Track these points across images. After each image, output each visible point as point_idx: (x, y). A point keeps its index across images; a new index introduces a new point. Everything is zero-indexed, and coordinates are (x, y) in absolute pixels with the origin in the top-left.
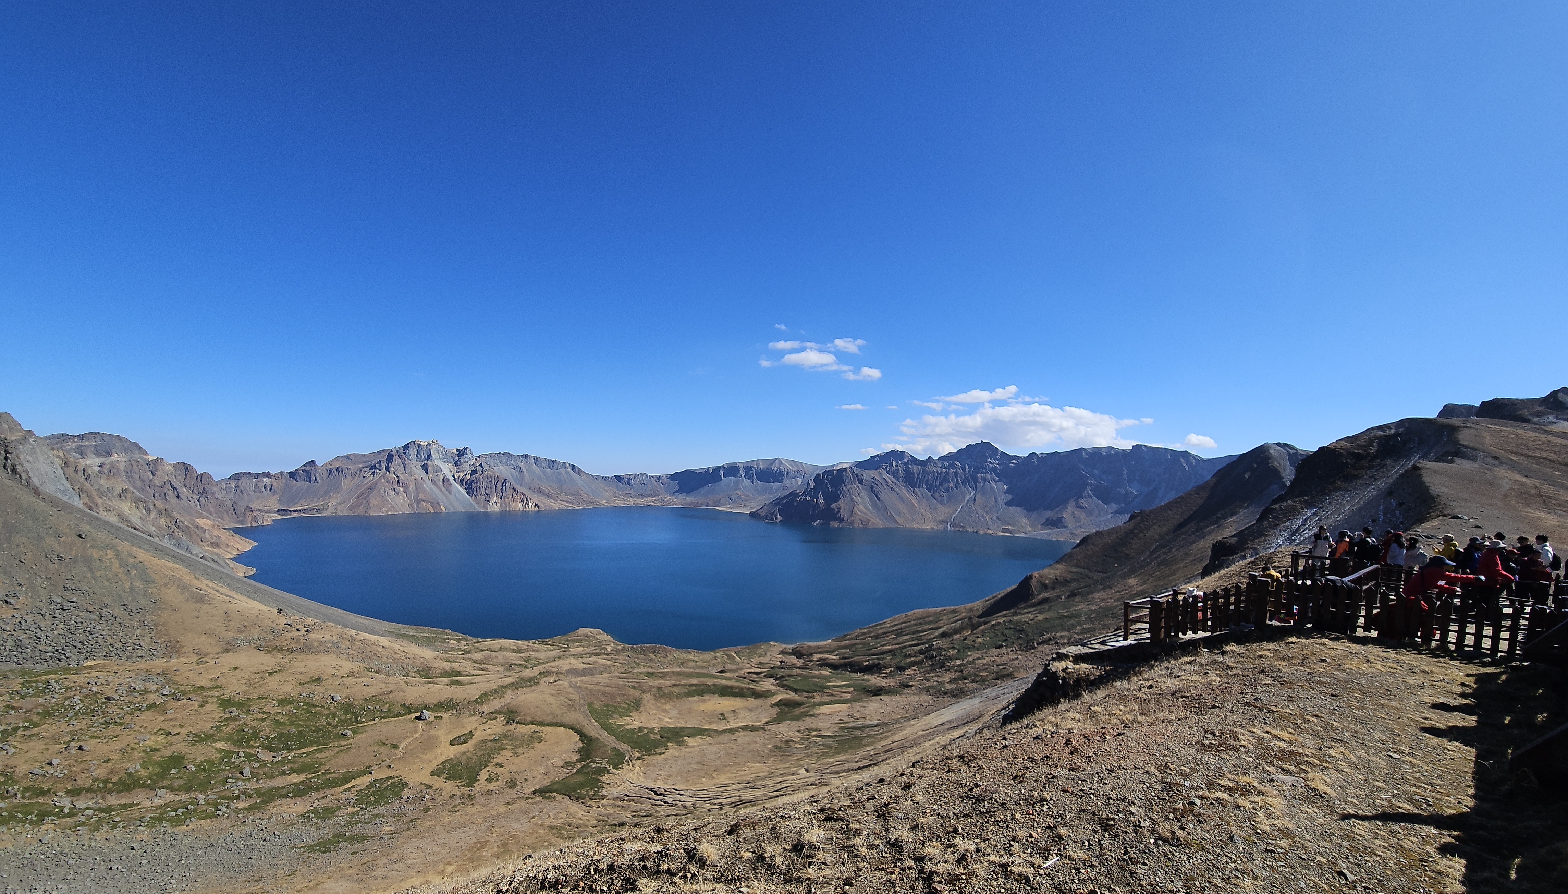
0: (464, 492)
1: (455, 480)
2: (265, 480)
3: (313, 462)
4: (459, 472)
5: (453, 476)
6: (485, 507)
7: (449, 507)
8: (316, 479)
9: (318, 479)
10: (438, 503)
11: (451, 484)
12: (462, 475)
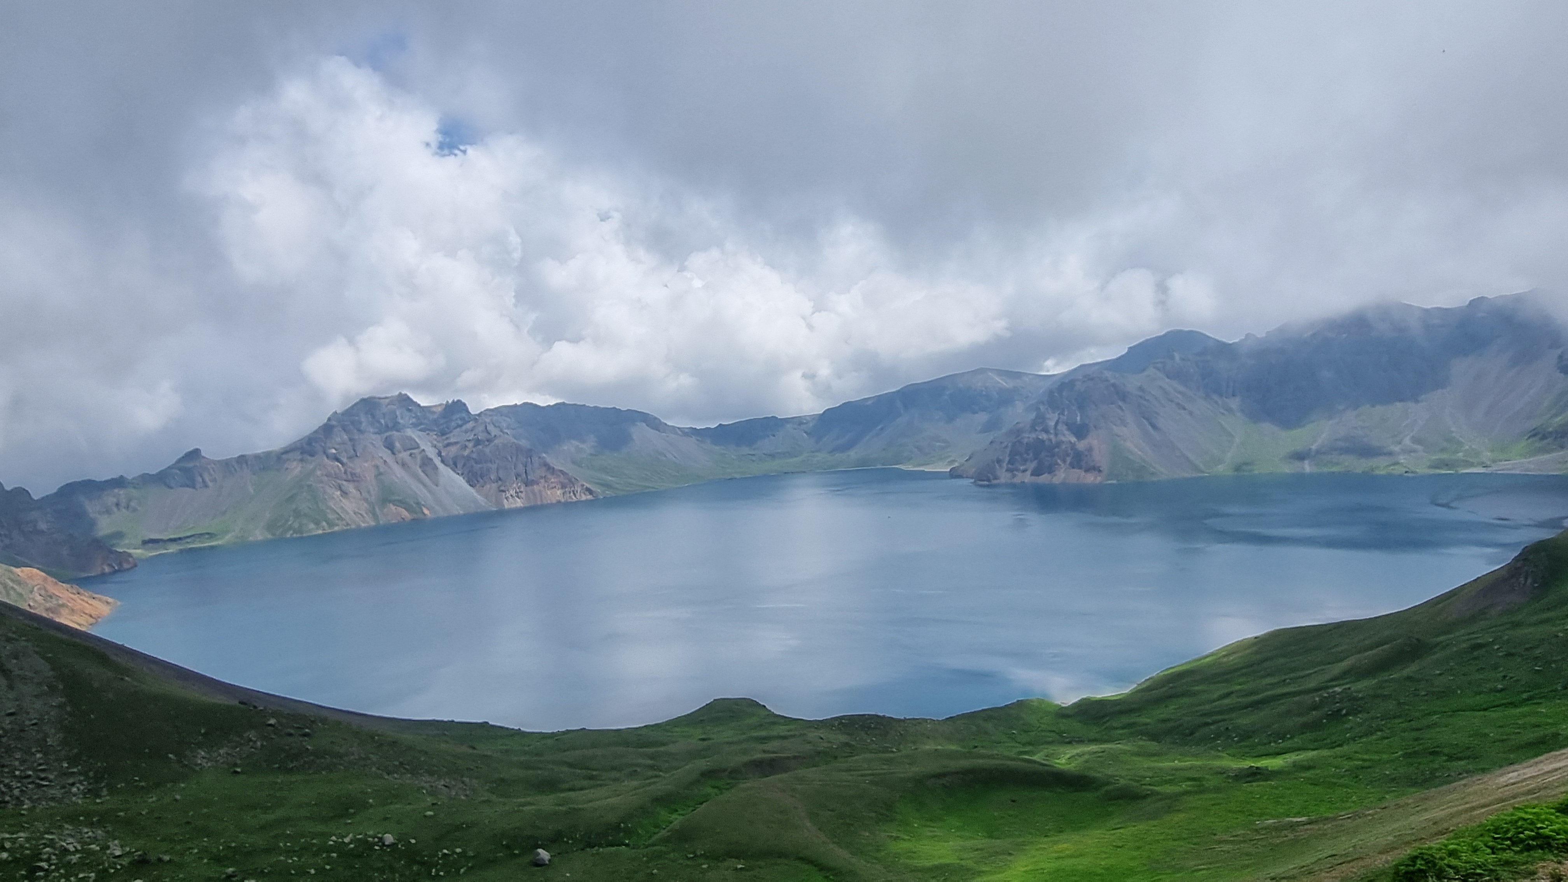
0: (461, 481)
1: (443, 461)
2: (116, 491)
3: (195, 454)
4: (448, 445)
5: (439, 454)
6: (499, 502)
7: (437, 508)
8: (204, 481)
9: (207, 479)
10: (418, 503)
11: (436, 468)
12: (453, 449)
